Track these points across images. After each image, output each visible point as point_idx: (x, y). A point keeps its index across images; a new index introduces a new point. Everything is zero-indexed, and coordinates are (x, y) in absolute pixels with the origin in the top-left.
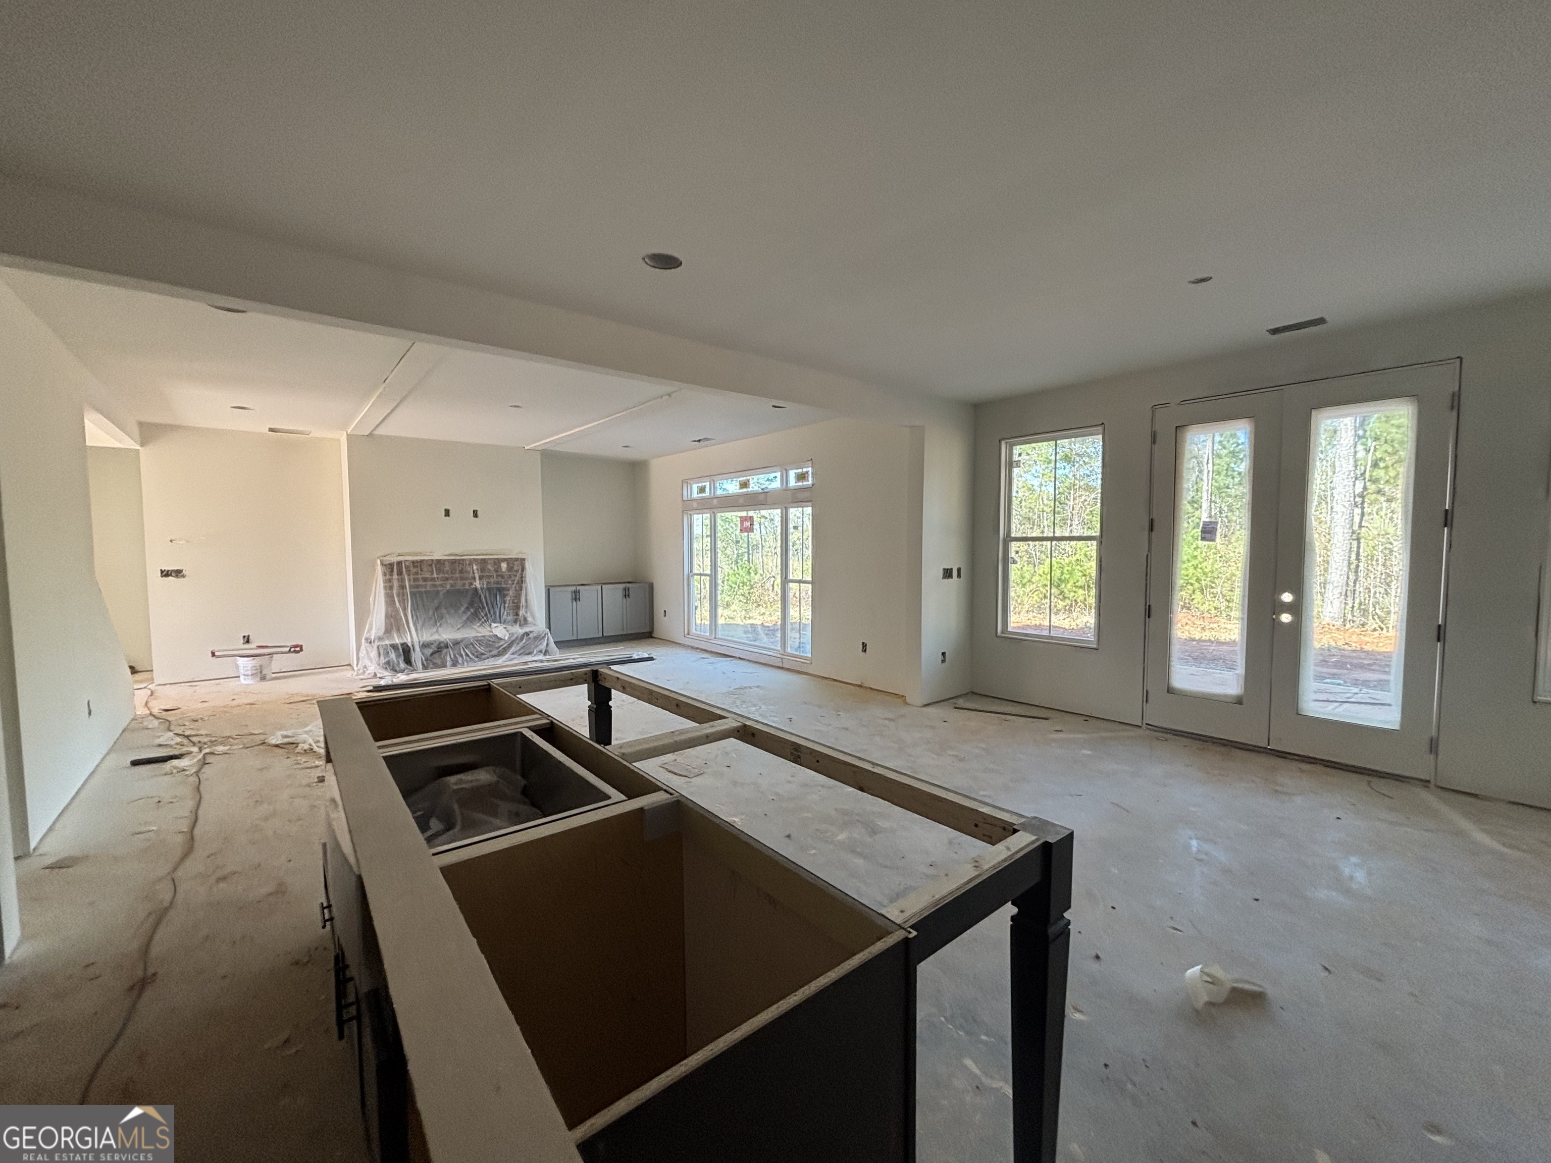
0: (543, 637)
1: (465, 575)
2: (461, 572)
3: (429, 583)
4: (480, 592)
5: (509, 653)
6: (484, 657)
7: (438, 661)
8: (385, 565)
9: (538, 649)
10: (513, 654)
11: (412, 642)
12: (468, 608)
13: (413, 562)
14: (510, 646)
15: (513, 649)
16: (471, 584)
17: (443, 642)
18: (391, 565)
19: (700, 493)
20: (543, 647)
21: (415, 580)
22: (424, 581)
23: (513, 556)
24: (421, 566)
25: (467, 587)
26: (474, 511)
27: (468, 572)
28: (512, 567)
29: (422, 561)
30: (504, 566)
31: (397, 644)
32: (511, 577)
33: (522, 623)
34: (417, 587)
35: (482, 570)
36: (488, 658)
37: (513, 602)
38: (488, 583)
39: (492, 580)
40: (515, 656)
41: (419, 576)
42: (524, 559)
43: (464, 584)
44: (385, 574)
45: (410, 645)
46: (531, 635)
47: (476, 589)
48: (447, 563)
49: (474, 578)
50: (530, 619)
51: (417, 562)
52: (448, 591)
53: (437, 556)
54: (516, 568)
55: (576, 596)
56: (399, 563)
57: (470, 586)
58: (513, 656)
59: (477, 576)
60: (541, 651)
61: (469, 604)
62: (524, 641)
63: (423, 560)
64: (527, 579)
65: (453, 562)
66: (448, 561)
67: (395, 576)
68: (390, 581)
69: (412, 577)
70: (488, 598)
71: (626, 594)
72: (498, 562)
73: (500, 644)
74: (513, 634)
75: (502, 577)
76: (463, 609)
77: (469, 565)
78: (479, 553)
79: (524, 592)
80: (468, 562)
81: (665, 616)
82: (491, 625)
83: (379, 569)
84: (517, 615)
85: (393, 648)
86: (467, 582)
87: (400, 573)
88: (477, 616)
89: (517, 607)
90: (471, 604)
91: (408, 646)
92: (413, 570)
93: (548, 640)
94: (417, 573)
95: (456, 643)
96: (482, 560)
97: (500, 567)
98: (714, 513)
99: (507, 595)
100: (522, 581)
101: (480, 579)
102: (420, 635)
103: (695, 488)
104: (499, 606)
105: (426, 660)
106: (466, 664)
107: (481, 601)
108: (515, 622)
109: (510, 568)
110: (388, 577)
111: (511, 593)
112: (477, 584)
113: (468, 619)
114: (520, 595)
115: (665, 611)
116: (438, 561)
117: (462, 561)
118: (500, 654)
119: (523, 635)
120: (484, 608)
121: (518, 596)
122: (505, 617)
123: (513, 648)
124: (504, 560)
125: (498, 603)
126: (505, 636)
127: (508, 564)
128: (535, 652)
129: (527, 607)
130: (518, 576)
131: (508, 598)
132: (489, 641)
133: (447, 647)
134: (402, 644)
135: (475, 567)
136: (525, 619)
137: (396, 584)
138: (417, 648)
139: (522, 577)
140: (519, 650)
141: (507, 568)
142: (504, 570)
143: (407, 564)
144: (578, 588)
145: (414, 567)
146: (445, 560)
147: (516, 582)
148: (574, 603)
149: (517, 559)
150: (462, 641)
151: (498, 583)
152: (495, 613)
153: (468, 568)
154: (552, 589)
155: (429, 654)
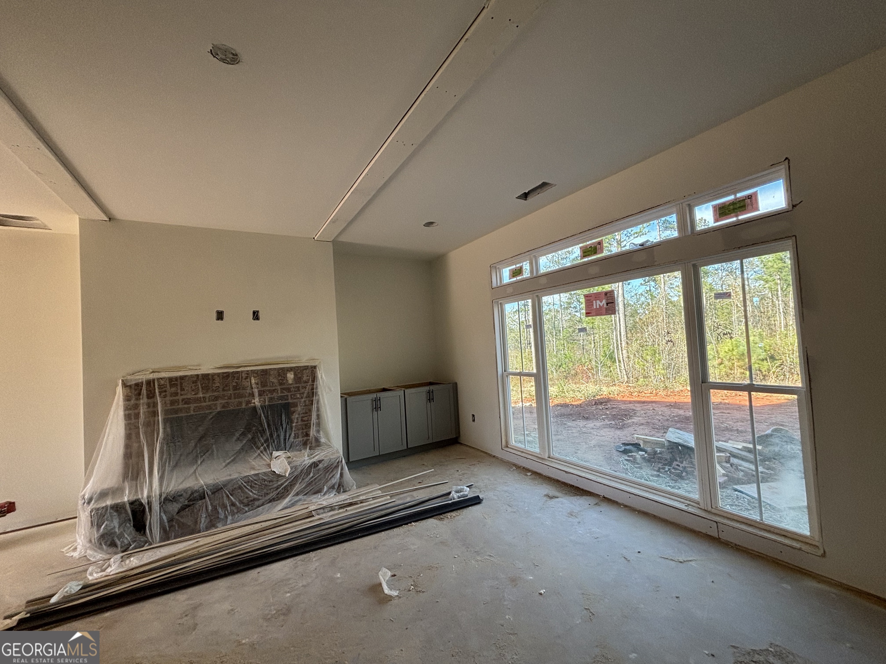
0: (337, 467)
1: (241, 391)
2: (235, 388)
3: (192, 406)
4: (260, 411)
5: (292, 494)
6: (257, 503)
7: (188, 521)
8: (130, 386)
9: (330, 483)
10: (297, 494)
11: (149, 497)
12: (243, 434)
13: (171, 379)
14: (292, 485)
15: (297, 488)
16: (249, 402)
17: (196, 491)
18: (138, 385)
19: (514, 276)
20: (336, 479)
21: (172, 403)
22: (185, 403)
23: (303, 363)
24: (181, 384)
25: (244, 406)
26: (254, 313)
27: (244, 388)
28: (300, 378)
29: (182, 378)
30: (290, 376)
31: (124, 504)
32: (299, 390)
33: (313, 445)
34: (176, 411)
35: (264, 384)
36: (263, 505)
37: (302, 421)
38: (271, 399)
39: (275, 395)
40: (300, 497)
41: (180, 398)
42: (315, 367)
43: (240, 403)
44: (127, 398)
45: (144, 501)
46: (321, 466)
47: (255, 408)
48: (217, 380)
49: (252, 395)
50: (323, 440)
51: (176, 379)
52: (219, 413)
53: (207, 369)
54: (305, 378)
55: (377, 406)
56: (150, 383)
57: (247, 404)
58: (297, 498)
59: (256, 391)
60: (333, 487)
61: (245, 428)
62: (312, 475)
63: (186, 376)
64: (319, 390)
65: (226, 376)
66: (218, 375)
67: (144, 400)
68: (136, 406)
69: (168, 398)
70: (270, 417)
71: (430, 398)
72: (282, 372)
73: (279, 483)
74: (296, 467)
75: (288, 390)
76: (237, 435)
77: (246, 378)
78: (259, 363)
79: (315, 406)
80: (244, 375)
81: (474, 420)
82: (271, 454)
83: (120, 390)
84: (307, 435)
85: (117, 511)
86: (243, 400)
87: (151, 395)
88: (255, 444)
89: (307, 426)
90: (248, 429)
91: (141, 504)
92: (170, 390)
93: (342, 469)
94: (176, 394)
95: (217, 490)
96: (263, 371)
97: (285, 377)
98: (537, 296)
99: (294, 412)
100: (313, 393)
101: (260, 395)
102: (165, 483)
103: (506, 272)
104: (284, 426)
105: (170, 520)
106: (230, 518)
107: (261, 425)
108: (305, 444)
109: (298, 379)
110: (133, 402)
111: (299, 409)
112: (257, 402)
113: (242, 449)
114: (310, 411)
115: (473, 416)
116: (206, 376)
117: (235, 375)
118: (280, 497)
119: (310, 466)
120: (264, 431)
121: (308, 412)
122: (292, 439)
123: (297, 486)
124: (291, 369)
125: (284, 422)
126: (285, 472)
127: (295, 375)
128: (325, 489)
129: (318, 424)
130: (309, 387)
131: (295, 416)
132: (265, 480)
133: (202, 497)
134: (132, 503)
135: (253, 381)
136: (317, 440)
137: (142, 410)
138: (156, 507)
139: (313, 389)
140: (305, 488)
141: (294, 378)
142: (290, 382)
143: (162, 382)
144: (379, 395)
145: (171, 386)
146: (213, 375)
147: (305, 395)
148: (375, 413)
149: (306, 368)
150: (225, 486)
151: (281, 398)
152: (278, 436)
153: (246, 383)
154: (349, 399)
155: (176, 510)
